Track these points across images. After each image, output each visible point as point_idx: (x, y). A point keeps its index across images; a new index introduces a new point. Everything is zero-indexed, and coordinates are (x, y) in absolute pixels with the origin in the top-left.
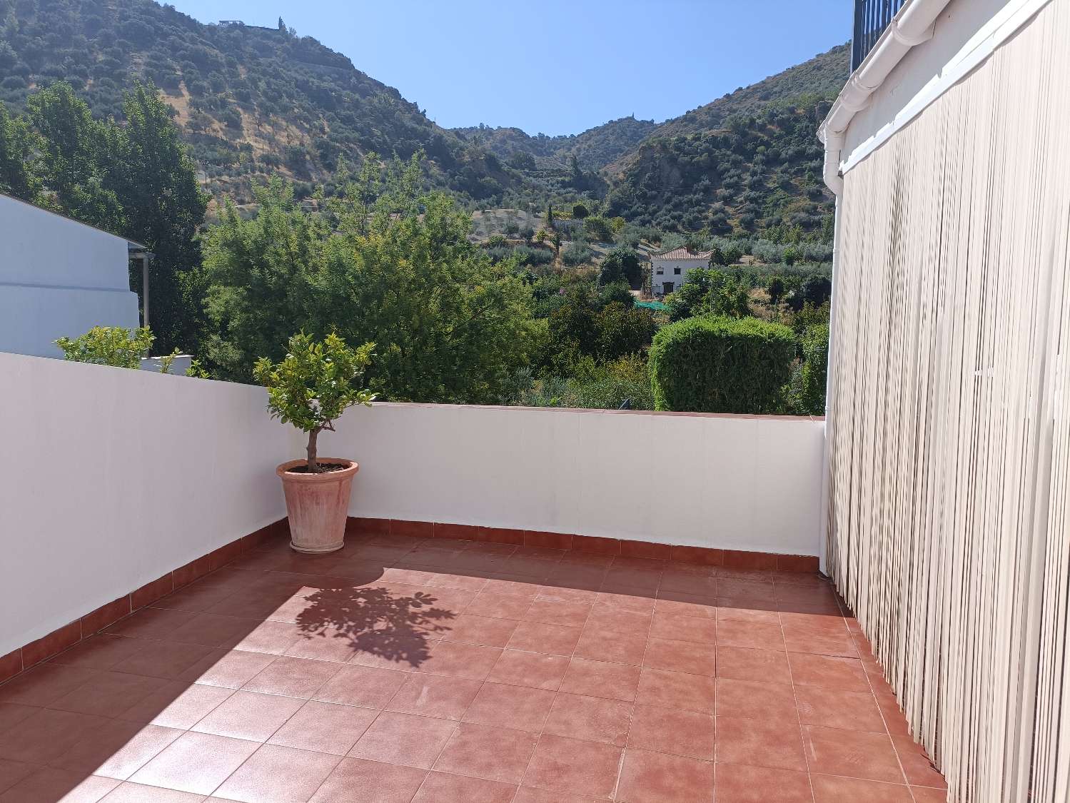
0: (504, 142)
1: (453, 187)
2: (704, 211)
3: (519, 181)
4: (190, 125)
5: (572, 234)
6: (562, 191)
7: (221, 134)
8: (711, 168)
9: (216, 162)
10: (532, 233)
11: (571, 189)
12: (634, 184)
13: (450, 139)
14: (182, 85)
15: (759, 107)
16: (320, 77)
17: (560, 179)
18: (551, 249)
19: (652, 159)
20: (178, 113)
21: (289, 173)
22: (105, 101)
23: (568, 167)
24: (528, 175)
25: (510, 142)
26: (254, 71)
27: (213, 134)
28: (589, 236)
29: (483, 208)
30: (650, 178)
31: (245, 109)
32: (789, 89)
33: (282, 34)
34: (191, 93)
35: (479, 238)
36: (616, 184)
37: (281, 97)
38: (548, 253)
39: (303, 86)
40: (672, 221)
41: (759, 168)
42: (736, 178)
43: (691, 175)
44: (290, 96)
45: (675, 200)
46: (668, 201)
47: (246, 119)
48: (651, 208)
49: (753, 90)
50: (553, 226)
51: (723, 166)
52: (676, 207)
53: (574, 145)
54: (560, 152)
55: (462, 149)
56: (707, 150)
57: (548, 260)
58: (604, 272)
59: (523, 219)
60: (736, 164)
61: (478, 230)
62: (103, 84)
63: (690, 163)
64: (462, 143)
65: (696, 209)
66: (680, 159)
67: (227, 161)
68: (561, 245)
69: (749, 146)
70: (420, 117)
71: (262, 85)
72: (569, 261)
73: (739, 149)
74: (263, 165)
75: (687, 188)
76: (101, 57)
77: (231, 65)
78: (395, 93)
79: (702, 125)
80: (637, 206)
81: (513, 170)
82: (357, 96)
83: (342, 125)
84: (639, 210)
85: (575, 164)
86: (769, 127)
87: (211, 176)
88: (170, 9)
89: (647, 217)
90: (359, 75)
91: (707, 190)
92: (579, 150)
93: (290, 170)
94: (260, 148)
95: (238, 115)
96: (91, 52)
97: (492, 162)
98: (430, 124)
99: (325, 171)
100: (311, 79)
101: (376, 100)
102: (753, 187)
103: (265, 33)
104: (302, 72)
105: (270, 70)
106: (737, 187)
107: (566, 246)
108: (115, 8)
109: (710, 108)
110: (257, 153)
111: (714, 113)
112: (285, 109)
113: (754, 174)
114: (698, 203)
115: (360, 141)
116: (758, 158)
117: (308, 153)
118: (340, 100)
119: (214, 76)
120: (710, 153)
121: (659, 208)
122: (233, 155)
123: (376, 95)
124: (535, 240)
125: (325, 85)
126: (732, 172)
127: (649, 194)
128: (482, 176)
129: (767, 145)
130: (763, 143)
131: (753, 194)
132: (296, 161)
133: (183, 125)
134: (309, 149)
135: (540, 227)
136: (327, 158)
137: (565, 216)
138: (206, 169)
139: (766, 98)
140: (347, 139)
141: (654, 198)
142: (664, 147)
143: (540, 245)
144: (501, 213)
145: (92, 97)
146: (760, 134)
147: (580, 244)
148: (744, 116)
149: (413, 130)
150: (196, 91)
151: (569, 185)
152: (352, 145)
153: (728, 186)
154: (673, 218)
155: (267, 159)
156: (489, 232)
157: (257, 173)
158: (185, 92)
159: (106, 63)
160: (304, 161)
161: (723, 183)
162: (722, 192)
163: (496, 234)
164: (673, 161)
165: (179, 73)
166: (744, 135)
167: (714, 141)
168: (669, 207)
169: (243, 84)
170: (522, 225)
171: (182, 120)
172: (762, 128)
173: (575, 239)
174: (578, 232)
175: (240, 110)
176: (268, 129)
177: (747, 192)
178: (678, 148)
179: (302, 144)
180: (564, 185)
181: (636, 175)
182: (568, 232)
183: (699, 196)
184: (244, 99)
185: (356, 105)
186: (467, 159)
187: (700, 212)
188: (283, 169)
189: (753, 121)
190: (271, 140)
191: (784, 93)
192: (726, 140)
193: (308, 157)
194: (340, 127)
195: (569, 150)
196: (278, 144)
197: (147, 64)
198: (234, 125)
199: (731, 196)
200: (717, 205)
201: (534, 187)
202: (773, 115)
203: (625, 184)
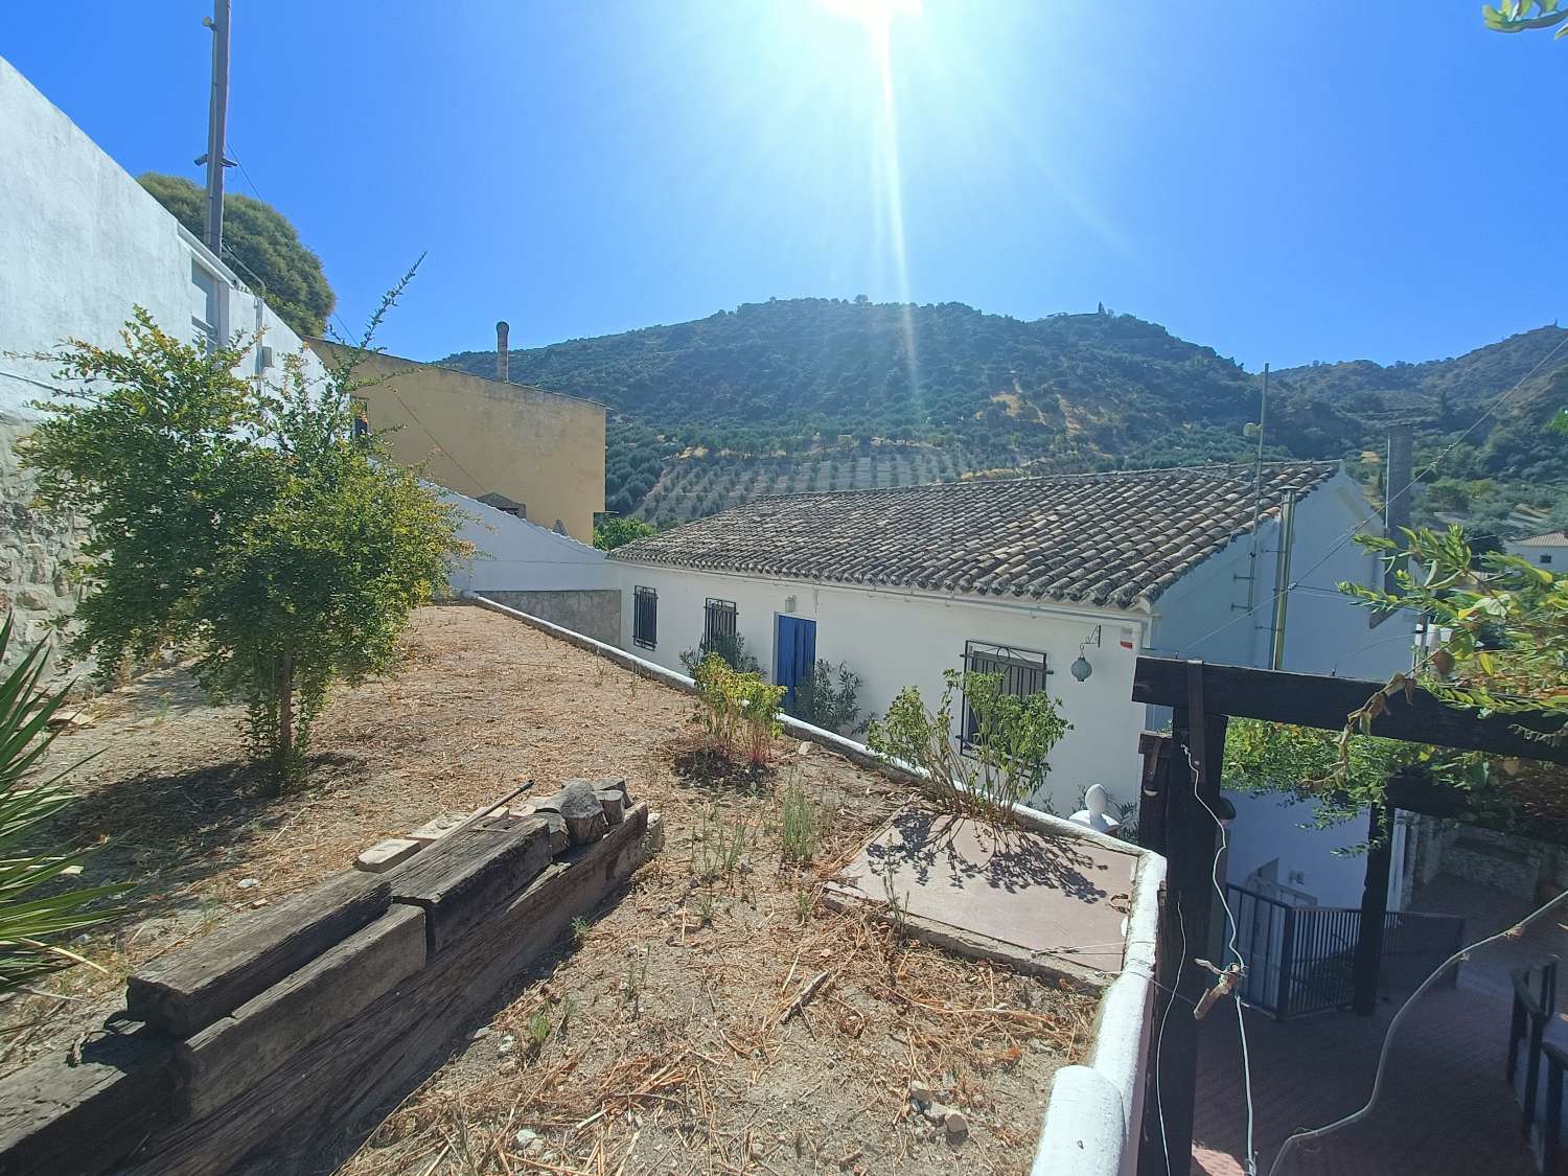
0: (1343, 378)
4: (1018, 415)
7: (1042, 420)
9: (1036, 446)
11: (1433, 431)
14: (1014, 381)
16: (1133, 350)
17: (1418, 419)
20: (1009, 407)
21: (1097, 448)
22: (959, 404)
23: (1434, 402)
24: (1370, 418)
25: (1353, 378)
26: (1073, 359)
27: (1035, 421)
31: (1063, 394)
33: (1102, 316)
34: (1022, 387)
36: (1506, 423)
37: (1095, 378)
39: (1117, 363)
44: (1104, 376)
47: (1063, 402)
53: (1451, 370)
54: (1429, 381)
55: (1284, 399)
62: (957, 390)
64: (1284, 392)
67: (1045, 445)
70: (1235, 372)
71: (1080, 371)
74: (1074, 444)
76: (958, 369)
77: (1055, 357)
78: (1209, 352)
81: (1349, 415)
82: (1168, 364)
83: (1151, 396)
87: (1032, 459)
88: (1009, 320)
90: (1173, 341)
93: (1098, 445)
94: (1073, 428)
95: (1057, 400)
96: (951, 365)
99: (1131, 442)
100: (1125, 355)
101: (1188, 363)
103: (1086, 318)
104: (1116, 349)
105: (1087, 355)
108: (969, 327)
110: (1071, 433)
112: (1098, 389)
115: (1168, 408)
117: (1116, 427)
118: (1150, 369)
119: (1040, 370)
122: (1051, 437)
123: (1189, 358)
125: (1138, 358)
128: (1307, 427)
132: (1104, 437)
133: (1013, 415)
134: (1116, 424)
136: (1134, 430)
138: (1028, 452)
140: (1155, 409)
145: (950, 402)
149: (1227, 387)
150: (1026, 385)
151: (1432, 425)
152: (1158, 414)
155: (1079, 439)
157: (1070, 452)
158: (1017, 387)
159: (960, 372)
160: (1111, 435)
165: (1013, 372)
169: (1061, 374)
171: (1011, 413)
175: (1058, 396)
176: (1080, 410)
179: (1110, 420)
180: (1424, 426)
184: (1063, 385)
185: (1167, 371)
186: (1290, 410)
188: (1093, 446)
190: (1082, 420)
193: (1115, 431)
194: (1149, 398)
195: (1443, 377)
196: (1089, 422)
197: (992, 369)
198: (1053, 409)
203: (1520, 422)
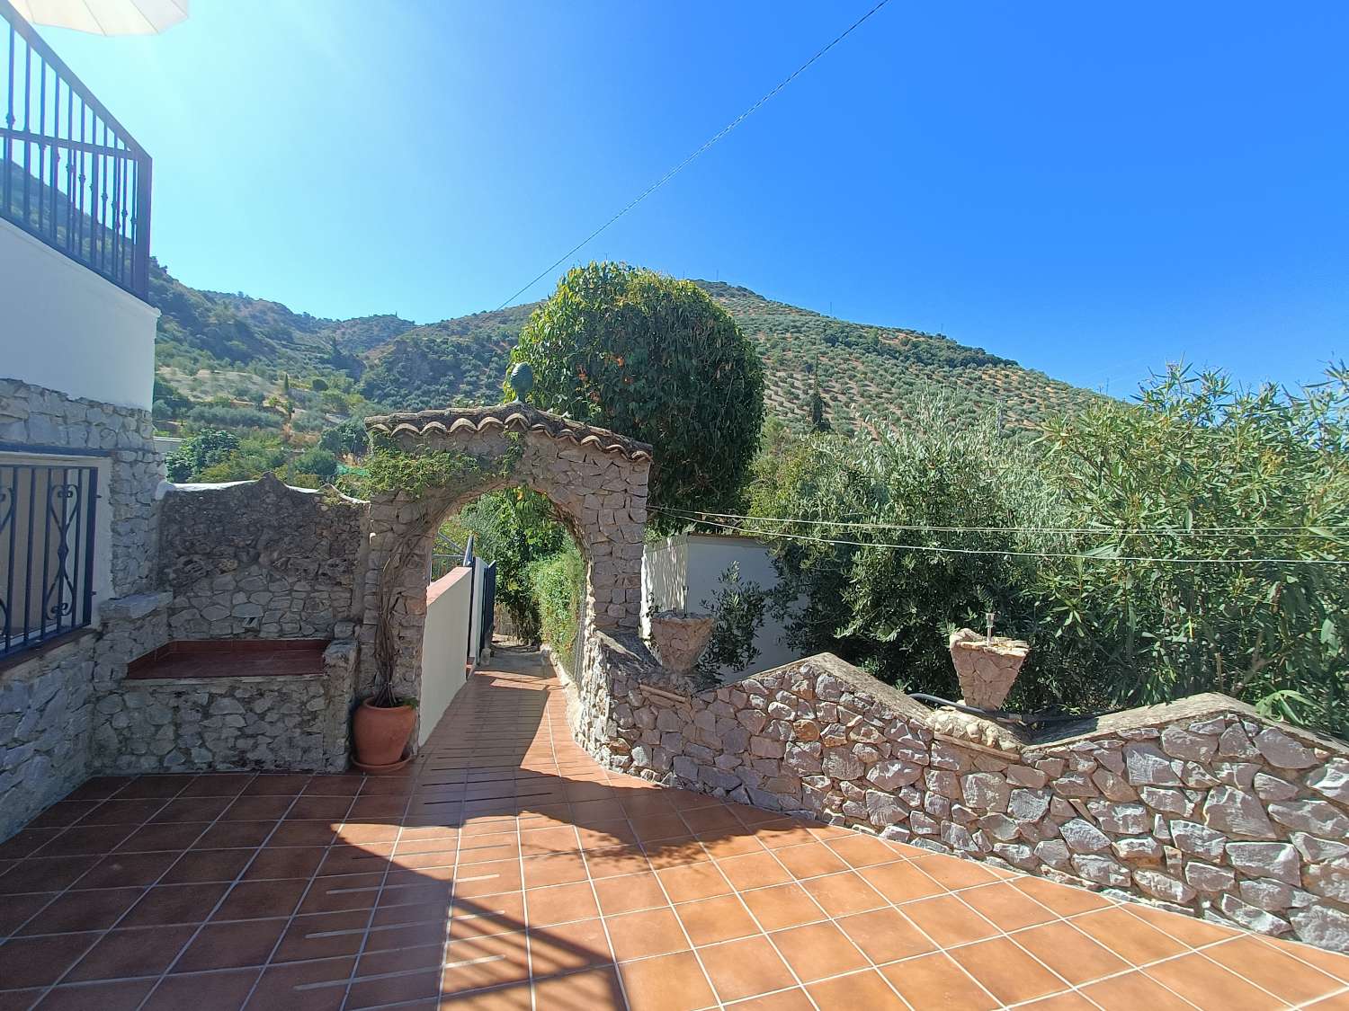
1: (192, 345)
2: (448, 400)
3: (273, 350)
5: (307, 403)
6: (320, 366)
8: (456, 366)
10: (263, 398)
12: (389, 370)
13: (193, 299)
15: (499, 328)
18: (283, 415)
19: (405, 352)
28: (325, 407)
29: (212, 368)
30: (403, 367)
32: (522, 320)
35: (203, 396)
38: (277, 418)
40: (420, 404)
41: (493, 373)
42: (475, 378)
43: (439, 370)
45: (425, 387)
46: (419, 388)
48: (403, 392)
49: (494, 315)
50: (290, 395)
51: (464, 367)
52: (425, 393)
56: (452, 352)
57: (276, 425)
58: (324, 439)
59: (256, 383)
60: (476, 367)
61: (203, 388)
63: (438, 361)
65: (442, 398)
66: (430, 356)
68: (294, 412)
69: (487, 355)
72: (300, 428)
73: (478, 356)
75: (434, 380)
79: (453, 333)
80: (390, 389)
84: (392, 391)
85: (335, 344)
86: (502, 344)
89: (398, 399)
91: (451, 384)
92: (343, 333)
97: (242, 329)
98: (170, 280)
102: (489, 387)
106: (476, 385)
107: (298, 413)
109: (459, 322)
111: (464, 325)
113: (489, 377)
114: (443, 393)
116: (493, 365)
120: (455, 355)
121: (410, 393)
124: (266, 404)
126: (473, 372)
127: (401, 380)
129: (500, 357)
130: (496, 355)
131: (488, 392)
135: (274, 393)
137: (304, 387)
139: (504, 323)
141: (406, 383)
142: (416, 344)
143: (272, 409)
144: (233, 375)
146: (495, 348)
147: (314, 413)
148: (483, 333)
153: (469, 383)
154: (422, 402)
156: (215, 392)
161: (465, 380)
162: (463, 387)
163: (223, 394)
164: (424, 355)
166: (483, 346)
167: (459, 347)
168: (419, 392)
170: (254, 388)
172: (497, 343)
173: (310, 408)
174: (313, 403)
177: (484, 390)
178: (428, 347)
181: (390, 363)
182: (303, 401)
183: (445, 387)
187: (444, 400)
189: (489, 337)
191: (518, 322)
192: (468, 347)
199: (471, 392)
200: (459, 397)
201: (290, 358)
202: (505, 336)
